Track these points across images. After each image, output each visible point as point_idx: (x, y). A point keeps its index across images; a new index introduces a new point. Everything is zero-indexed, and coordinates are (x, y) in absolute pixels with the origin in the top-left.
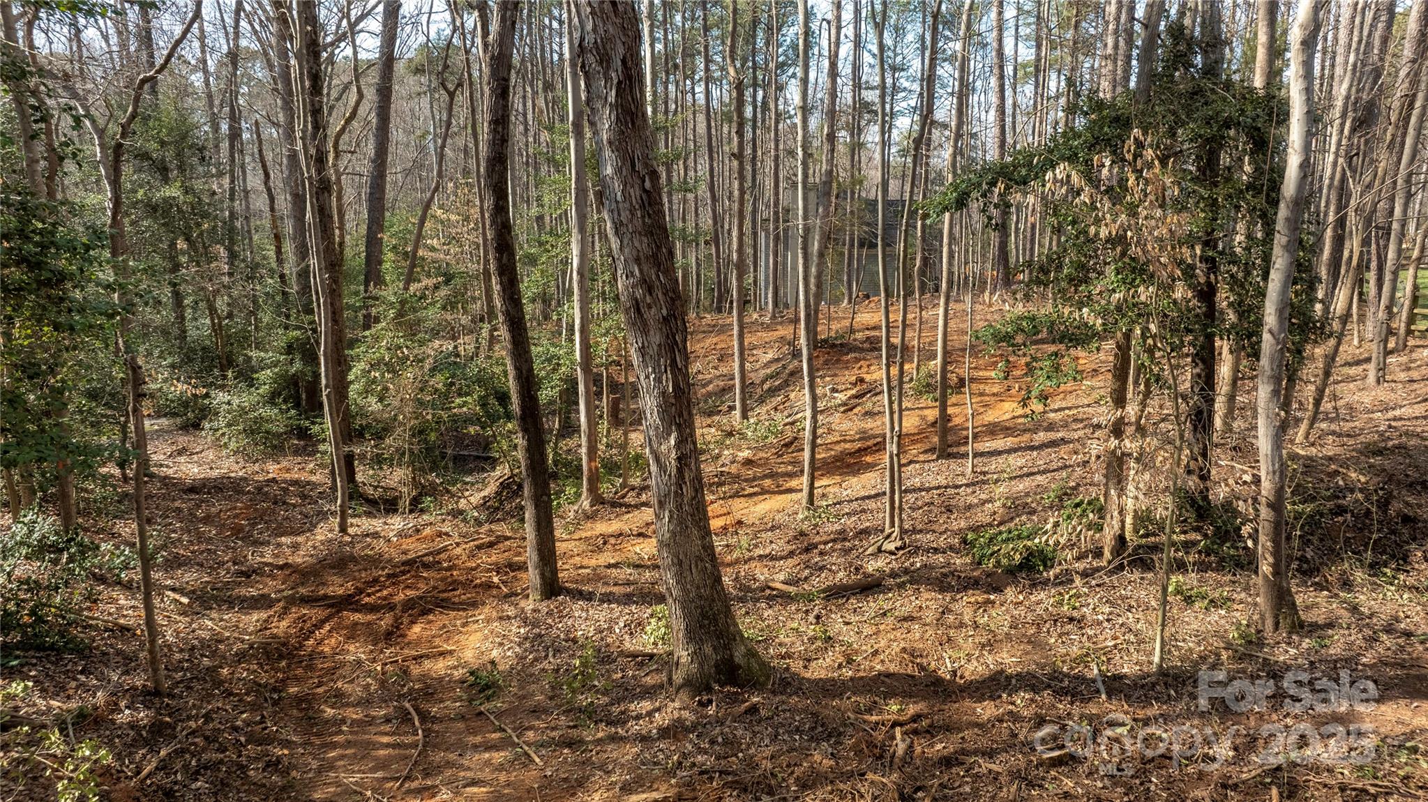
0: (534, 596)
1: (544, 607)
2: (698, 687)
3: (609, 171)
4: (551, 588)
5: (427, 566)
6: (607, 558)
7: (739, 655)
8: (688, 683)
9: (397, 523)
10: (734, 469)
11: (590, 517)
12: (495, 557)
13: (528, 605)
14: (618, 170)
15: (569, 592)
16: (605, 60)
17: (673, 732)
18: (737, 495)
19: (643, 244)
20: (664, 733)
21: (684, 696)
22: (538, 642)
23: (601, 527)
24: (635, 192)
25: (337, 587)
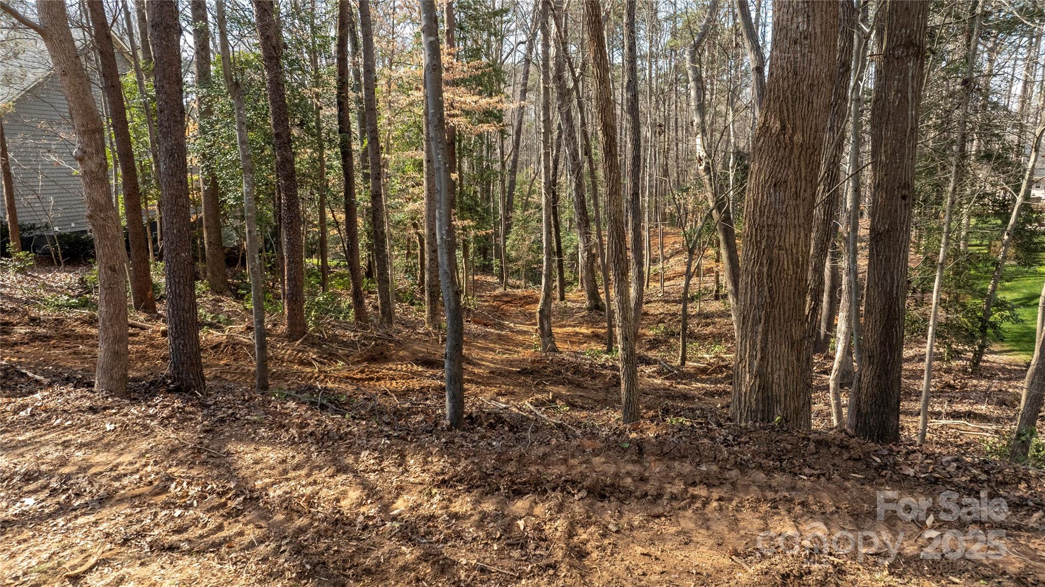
3: (574, 195)
7: (600, 304)
8: (588, 309)
9: (519, 290)
17: (583, 316)
19: (581, 211)
21: (587, 312)
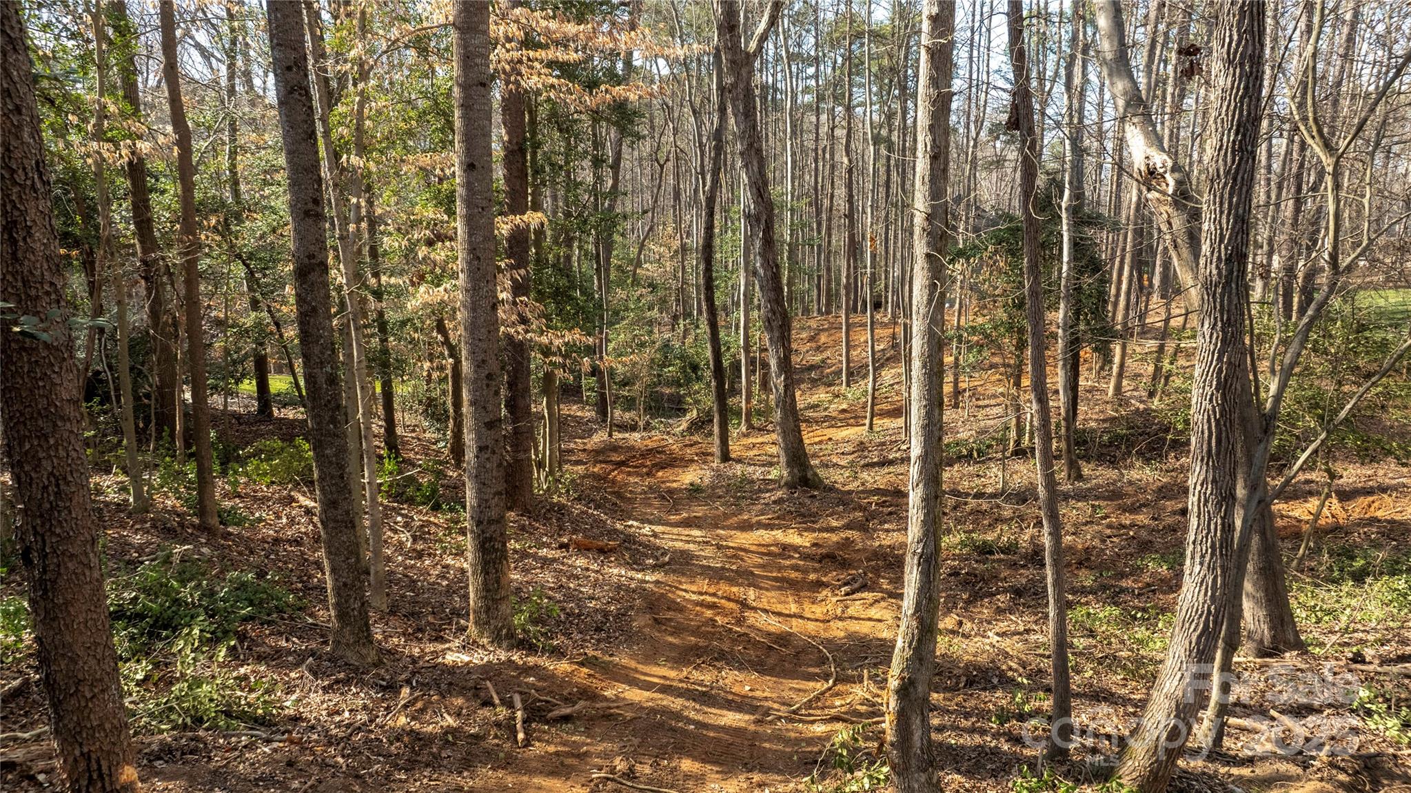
0: (717, 460)
1: (722, 466)
2: (791, 486)
3: (758, 265)
4: (726, 457)
5: (659, 452)
6: (755, 452)
8: (786, 484)
9: (636, 435)
10: (834, 414)
11: (746, 435)
12: (694, 450)
13: (715, 465)
14: (762, 265)
15: (734, 460)
16: (758, 220)
17: (779, 501)
18: (832, 426)
20: (775, 502)
21: (785, 490)
22: (719, 475)
23: (751, 440)
24: (769, 273)
25: (616, 457)
